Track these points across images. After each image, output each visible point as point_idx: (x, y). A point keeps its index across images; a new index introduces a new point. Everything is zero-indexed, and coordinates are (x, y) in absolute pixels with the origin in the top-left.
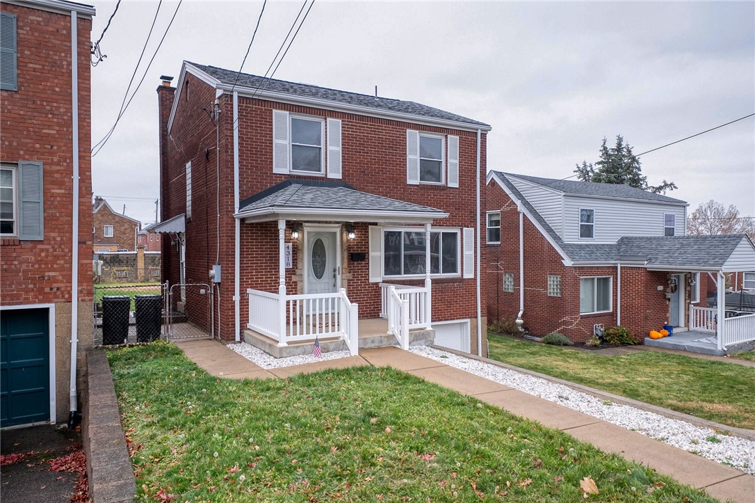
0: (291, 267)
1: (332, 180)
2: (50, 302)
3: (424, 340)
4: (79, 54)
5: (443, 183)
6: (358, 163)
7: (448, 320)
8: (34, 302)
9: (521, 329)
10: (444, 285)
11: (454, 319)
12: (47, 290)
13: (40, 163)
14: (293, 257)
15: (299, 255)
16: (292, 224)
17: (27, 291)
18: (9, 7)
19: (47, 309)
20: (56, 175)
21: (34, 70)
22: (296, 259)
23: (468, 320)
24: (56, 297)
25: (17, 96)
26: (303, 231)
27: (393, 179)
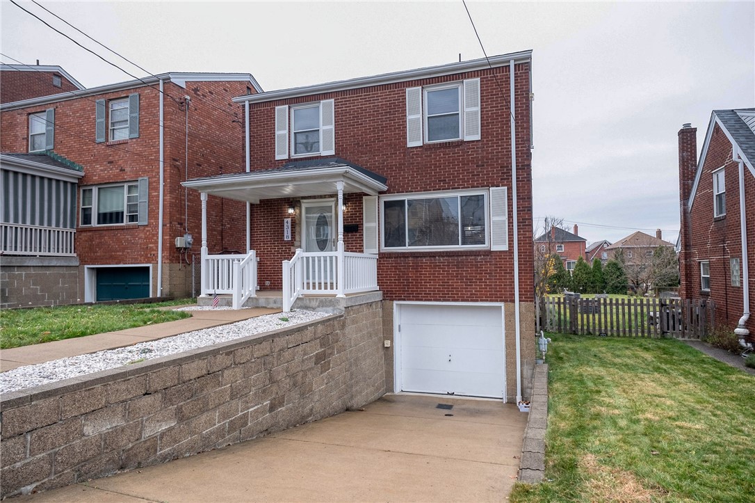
0: (290, 239)
1: (327, 157)
2: (150, 263)
3: (331, 308)
4: (164, 105)
5: (460, 138)
6: (352, 136)
7: (468, 301)
8: (143, 263)
9: (742, 342)
10: (460, 258)
11: (477, 301)
12: (149, 255)
13: (146, 178)
14: (292, 230)
15: (297, 228)
16: (292, 202)
17: (141, 256)
18: (137, 90)
19: (149, 267)
20: (154, 184)
21: (146, 122)
22: (295, 233)
23: (502, 304)
24: (153, 260)
25: (139, 140)
26: (300, 207)
27: (391, 145)
